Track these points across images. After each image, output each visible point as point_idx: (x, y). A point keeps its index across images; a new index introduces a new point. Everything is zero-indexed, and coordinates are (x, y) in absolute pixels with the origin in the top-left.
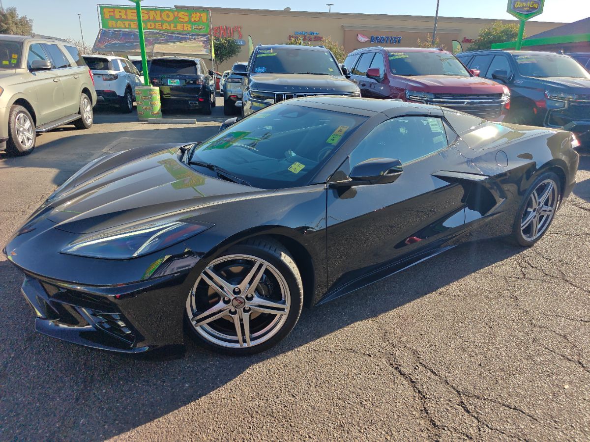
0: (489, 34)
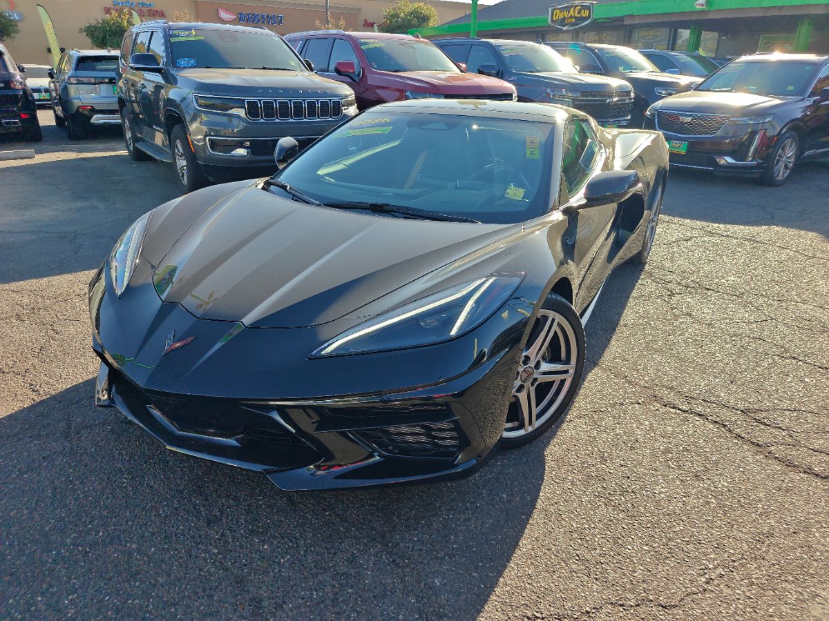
0: (396, 16)
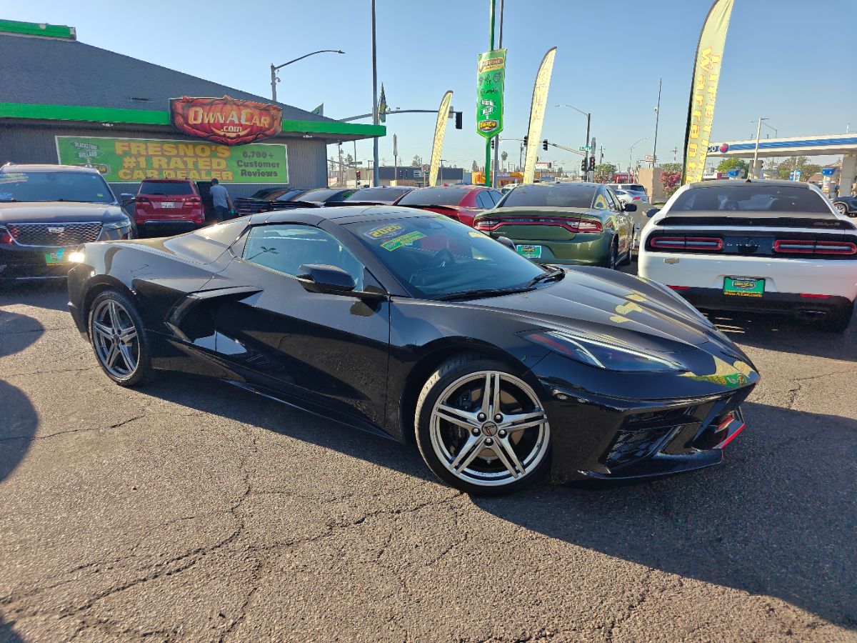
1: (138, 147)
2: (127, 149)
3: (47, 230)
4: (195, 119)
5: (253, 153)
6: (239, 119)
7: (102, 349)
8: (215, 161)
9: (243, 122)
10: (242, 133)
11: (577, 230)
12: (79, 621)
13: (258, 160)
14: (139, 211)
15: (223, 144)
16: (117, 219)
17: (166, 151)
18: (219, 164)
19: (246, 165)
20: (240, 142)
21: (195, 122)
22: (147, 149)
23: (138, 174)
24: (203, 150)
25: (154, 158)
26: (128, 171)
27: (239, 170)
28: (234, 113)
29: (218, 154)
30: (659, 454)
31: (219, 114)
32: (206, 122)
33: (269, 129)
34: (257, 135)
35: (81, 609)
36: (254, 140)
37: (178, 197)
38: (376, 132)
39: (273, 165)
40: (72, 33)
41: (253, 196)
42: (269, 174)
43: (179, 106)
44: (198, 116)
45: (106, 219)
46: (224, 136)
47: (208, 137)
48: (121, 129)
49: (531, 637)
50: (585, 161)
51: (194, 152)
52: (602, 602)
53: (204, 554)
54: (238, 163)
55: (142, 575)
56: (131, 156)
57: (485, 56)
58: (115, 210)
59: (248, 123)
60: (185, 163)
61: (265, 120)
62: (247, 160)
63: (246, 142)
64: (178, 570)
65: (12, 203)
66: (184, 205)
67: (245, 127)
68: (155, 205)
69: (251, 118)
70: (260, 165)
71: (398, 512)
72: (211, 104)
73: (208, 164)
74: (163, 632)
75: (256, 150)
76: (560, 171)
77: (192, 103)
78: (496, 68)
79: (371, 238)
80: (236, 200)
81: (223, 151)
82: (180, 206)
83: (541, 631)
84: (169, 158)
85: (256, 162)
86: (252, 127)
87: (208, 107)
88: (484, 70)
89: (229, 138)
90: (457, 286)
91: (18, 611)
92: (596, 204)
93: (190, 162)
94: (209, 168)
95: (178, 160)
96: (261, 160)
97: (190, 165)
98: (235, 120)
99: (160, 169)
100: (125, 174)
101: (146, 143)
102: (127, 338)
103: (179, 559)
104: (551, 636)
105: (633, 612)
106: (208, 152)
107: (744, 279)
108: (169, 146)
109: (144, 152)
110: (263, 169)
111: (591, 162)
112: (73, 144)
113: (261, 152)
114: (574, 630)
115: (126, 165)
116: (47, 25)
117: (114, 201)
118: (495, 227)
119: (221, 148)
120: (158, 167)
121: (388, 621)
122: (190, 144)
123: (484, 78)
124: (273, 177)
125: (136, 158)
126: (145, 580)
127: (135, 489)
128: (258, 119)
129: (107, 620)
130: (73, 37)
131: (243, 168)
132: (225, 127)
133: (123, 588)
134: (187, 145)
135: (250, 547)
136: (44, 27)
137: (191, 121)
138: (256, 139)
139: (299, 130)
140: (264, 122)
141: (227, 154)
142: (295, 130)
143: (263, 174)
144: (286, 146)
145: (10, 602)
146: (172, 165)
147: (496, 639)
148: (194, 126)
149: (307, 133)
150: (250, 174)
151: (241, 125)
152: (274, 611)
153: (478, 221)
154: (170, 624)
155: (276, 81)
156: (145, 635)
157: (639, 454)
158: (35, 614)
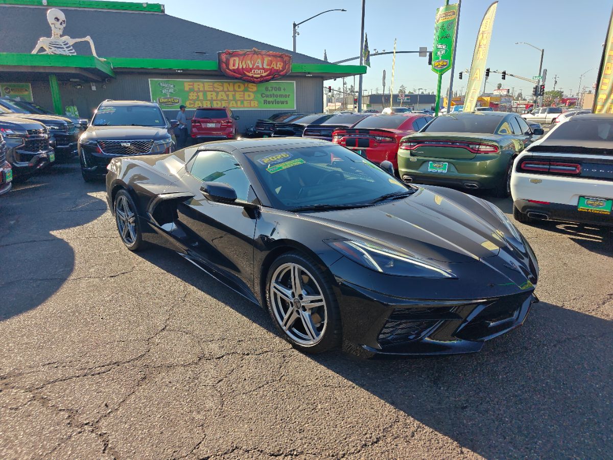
1: (199, 85)
2: (192, 87)
3: (121, 145)
4: (234, 66)
5: (272, 88)
6: (263, 65)
7: (121, 226)
8: (246, 94)
9: (265, 66)
10: (264, 74)
11: (478, 151)
12: (32, 396)
13: (275, 93)
14: (193, 129)
15: (251, 82)
16: (164, 138)
17: (216, 88)
18: (249, 96)
19: (267, 96)
20: (262, 80)
21: (234, 68)
22: (204, 87)
23: (198, 104)
24: (239, 87)
25: (208, 93)
26: (191, 102)
27: (262, 100)
28: (259, 61)
29: (249, 89)
30: (427, 339)
31: (249, 62)
32: (241, 67)
33: (282, 71)
34: (274, 75)
35: (37, 389)
36: (273, 79)
37: (218, 120)
38: (360, 71)
39: (286, 96)
40: (162, 8)
41: (269, 119)
42: (282, 103)
43: (224, 57)
44: (236, 63)
45: (157, 138)
46: (252, 77)
47: (242, 78)
48: (187, 74)
49: (282, 454)
50: (536, 88)
51: (234, 88)
52: (345, 439)
53: (118, 365)
54: (262, 96)
55: (78, 373)
56: (194, 91)
57: (442, 9)
58: (163, 131)
59: (268, 67)
60: (227, 96)
61: (280, 64)
62: (268, 93)
63: (267, 81)
64: (99, 374)
65: (104, 127)
66: (222, 125)
67: (265, 70)
68: (203, 125)
69: (270, 63)
70: (277, 96)
71: (248, 354)
72: (245, 54)
73: (242, 96)
74: (71, 410)
75: (274, 86)
76: (520, 95)
77: (233, 55)
78: (450, 18)
79: (262, 163)
80: (258, 121)
81: (253, 87)
82: (219, 126)
83: (291, 451)
84: (217, 93)
85: (274, 94)
86: (271, 70)
87: (242, 57)
88: (440, 21)
89: (255, 78)
90: (324, 199)
91: (6, 385)
92: (500, 130)
93: (231, 94)
94: (242, 99)
95: (223, 93)
96: (278, 93)
97: (231, 97)
98: (258, 65)
99: (212, 101)
100: (190, 104)
101: (203, 83)
102: (131, 220)
103: (103, 366)
104: (296, 455)
105: (363, 449)
106: (242, 88)
107: (596, 199)
108: (217, 84)
109: (202, 89)
110: (279, 99)
111: (541, 89)
112: (159, 84)
113: (278, 87)
114: (315, 454)
115: (190, 98)
116: (147, 3)
117: (165, 125)
118: (414, 148)
119: (250, 85)
120: (210, 99)
121: (199, 427)
122: (231, 82)
123: (440, 27)
124: (285, 105)
125: (197, 93)
126: (78, 377)
127: (102, 319)
128: (275, 64)
129: (46, 398)
130: (163, 11)
131: (265, 98)
132: (253, 71)
133: (64, 380)
134: (229, 83)
135: (145, 365)
136: (145, 6)
137: (231, 67)
138: (273, 78)
139: (304, 71)
140: (279, 66)
141: (255, 89)
142: (301, 71)
143: (278, 103)
144: (295, 82)
145: (5, 379)
146: (219, 98)
147: (259, 451)
148: (234, 71)
149: (309, 73)
150: (269, 102)
151: (263, 69)
152: (136, 408)
153: (403, 142)
154: (76, 407)
155: (296, 35)
156: (61, 410)
157: (411, 337)
158: (13, 388)
